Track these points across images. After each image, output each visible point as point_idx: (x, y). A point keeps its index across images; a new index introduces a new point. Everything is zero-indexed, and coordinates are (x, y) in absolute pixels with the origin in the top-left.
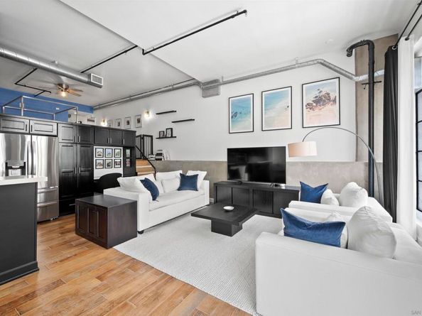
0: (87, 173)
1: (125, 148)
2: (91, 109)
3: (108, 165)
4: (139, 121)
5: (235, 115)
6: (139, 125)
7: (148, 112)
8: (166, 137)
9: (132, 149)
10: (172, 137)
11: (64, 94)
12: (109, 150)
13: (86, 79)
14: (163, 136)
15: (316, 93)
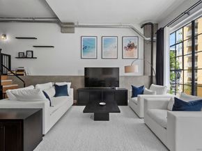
5: (85, 48)
7: (5, 36)
8: (26, 57)
10: (32, 57)
14: (22, 56)
15: (128, 42)
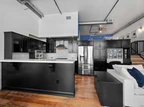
0: (104, 60)
1: (124, 49)
2: (112, 35)
3: (115, 57)
4: (134, 34)
6: (135, 36)
7: (141, 28)
9: (128, 49)
11: (101, 32)
12: (115, 50)
13: (106, 22)
